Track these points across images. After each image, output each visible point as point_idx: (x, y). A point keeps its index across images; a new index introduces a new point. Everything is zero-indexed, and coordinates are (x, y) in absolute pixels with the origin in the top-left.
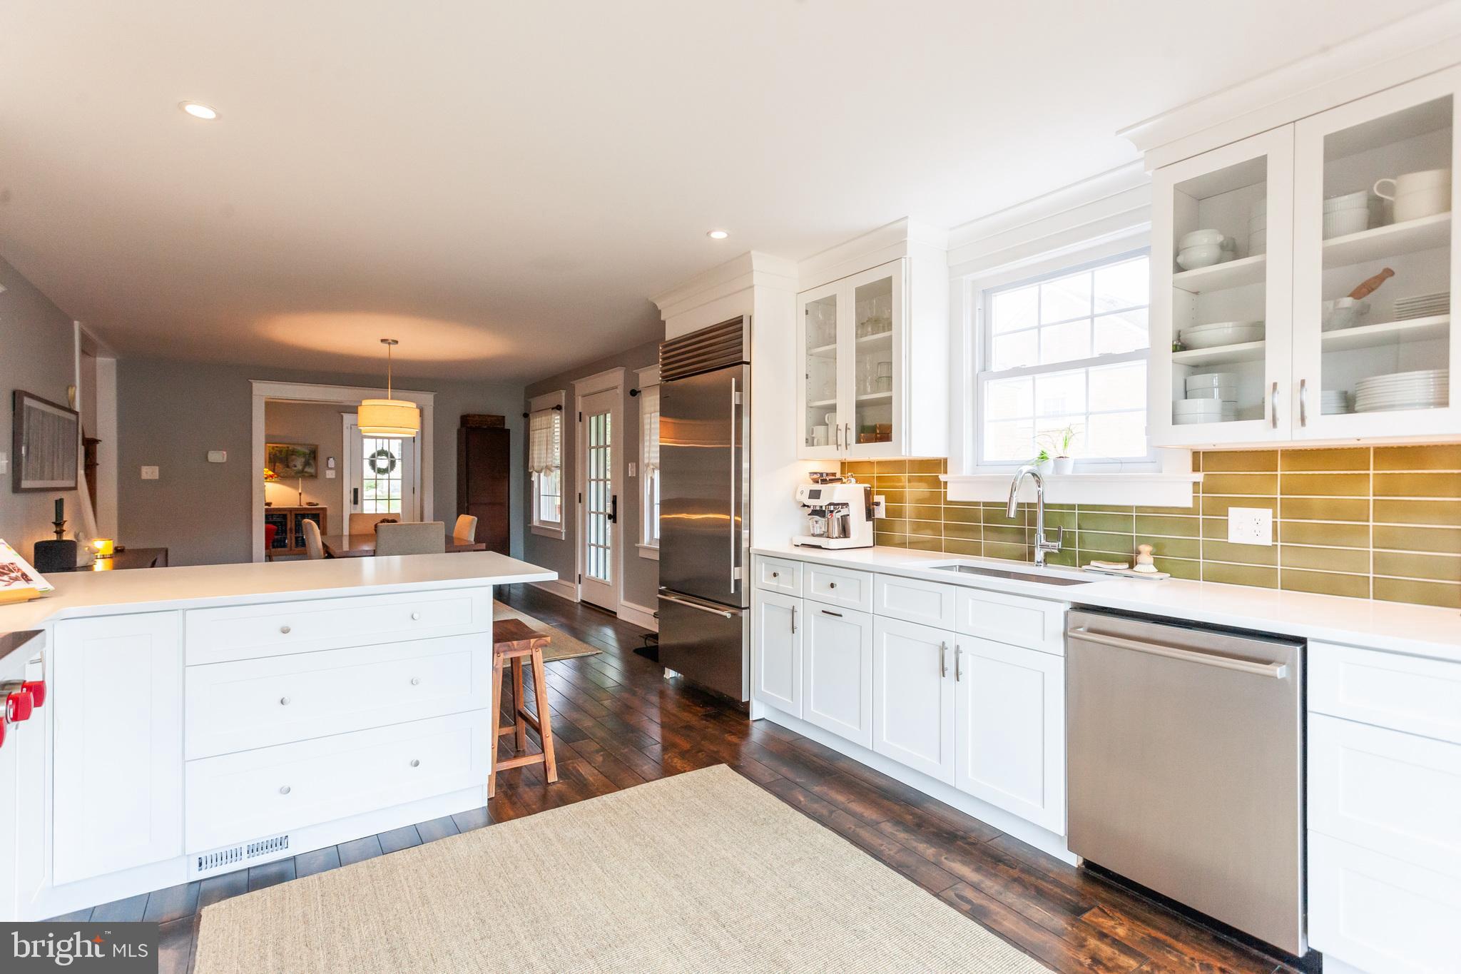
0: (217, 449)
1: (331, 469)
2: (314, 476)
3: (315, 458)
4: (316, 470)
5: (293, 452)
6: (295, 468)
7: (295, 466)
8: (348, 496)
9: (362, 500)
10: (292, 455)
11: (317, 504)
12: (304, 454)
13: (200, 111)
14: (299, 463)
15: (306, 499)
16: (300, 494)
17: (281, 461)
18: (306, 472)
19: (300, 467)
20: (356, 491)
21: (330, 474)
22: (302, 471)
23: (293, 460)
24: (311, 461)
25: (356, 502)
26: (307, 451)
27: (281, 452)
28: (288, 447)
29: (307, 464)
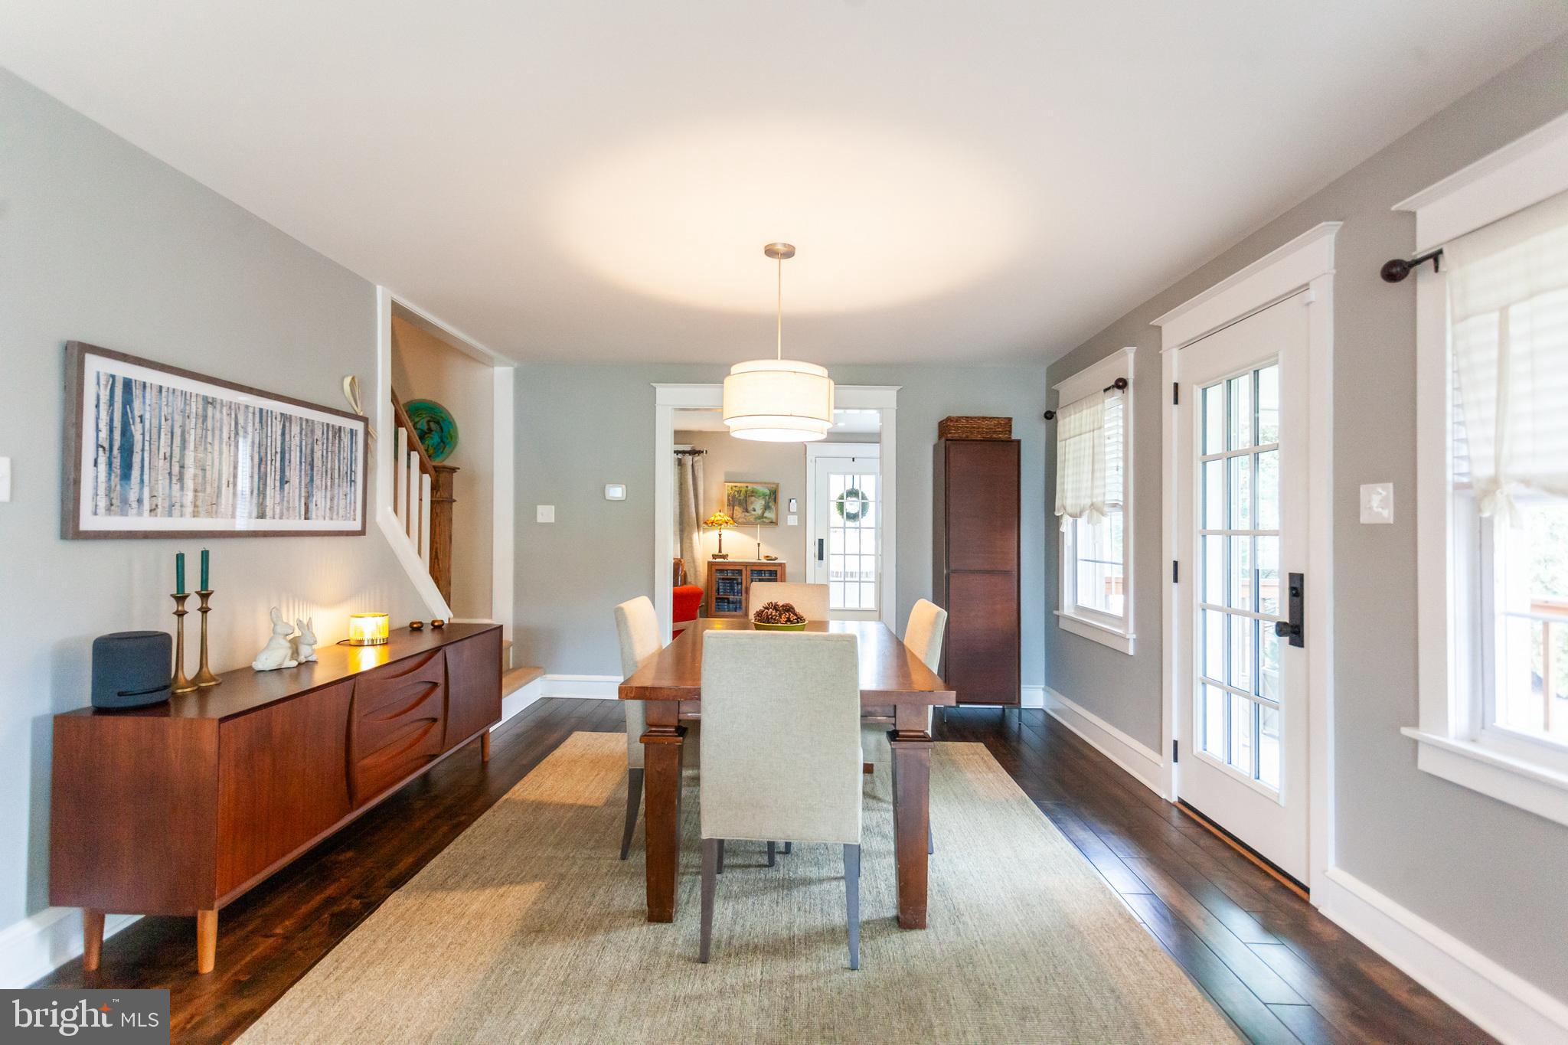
0: (618, 483)
1: (793, 513)
2: (773, 523)
3: (775, 500)
4: (777, 515)
5: (753, 492)
6: (753, 513)
7: (754, 510)
8: (812, 550)
9: (829, 554)
10: (752, 496)
11: (776, 559)
12: (764, 495)
14: (758, 505)
15: (766, 550)
16: (759, 544)
17: (740, 504)
18: (766, 518)
19: (759, 512)
20: (821, 542)
21: (792, 520)
22: (762, 517)
23: (752, 503)
24: (770, 504)
25: (821, 557)
26: (767, 491)
27: (739, 492)
28: (747, 487)
29: (767, 507)
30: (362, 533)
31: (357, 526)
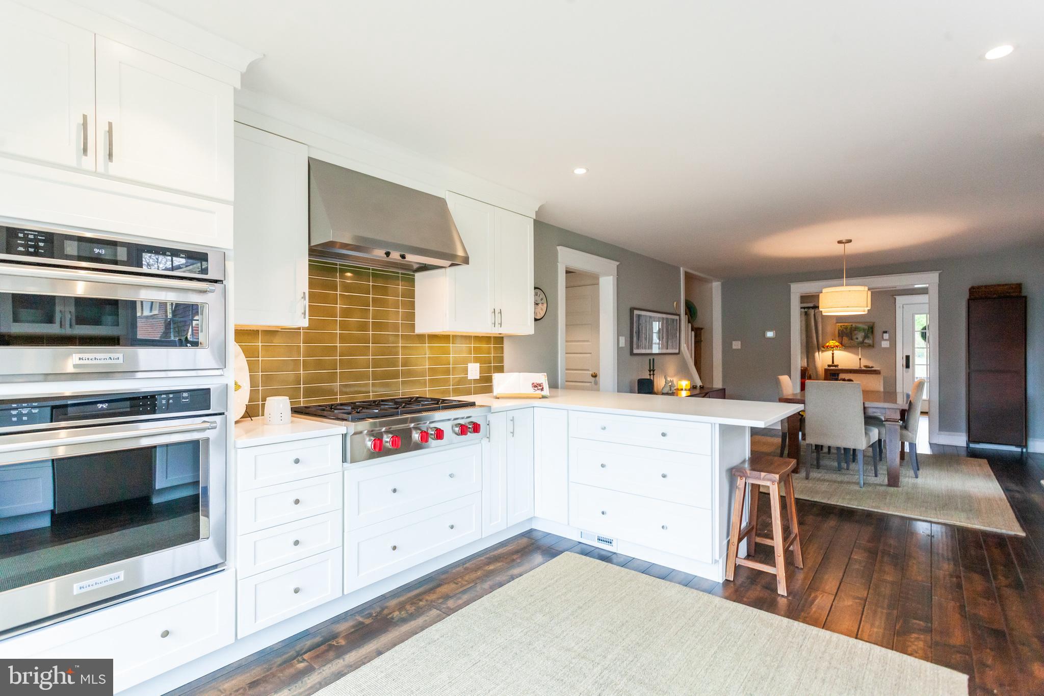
0: (770, 330)
1: (886, 340)
2: (871, 346)
3: (872, 332)
4: (873, 341)
5: (856, 328)
6: (856, 340)
7: (857, 339)
8: (900, 362)
9: (914, 365)
10: (856, 330)
11: (872, 367)
12: (864, 330)
13: (580, 171)
14: (860, 336)
15: (865, 362)
16: (860, 359)
17: (847, 335)
18: (865, 343)
19: (860, 339)
20: (908, 358)
21: (885, 344)
22: (863, 342)
23: (855, 334)
24: (869, 335)
25: (908, 366)
26: (866, 327)
27: (846, 328)
28: (852, 325)
29: (866, 337)
30: (679, 353)
31: (677, 351)
